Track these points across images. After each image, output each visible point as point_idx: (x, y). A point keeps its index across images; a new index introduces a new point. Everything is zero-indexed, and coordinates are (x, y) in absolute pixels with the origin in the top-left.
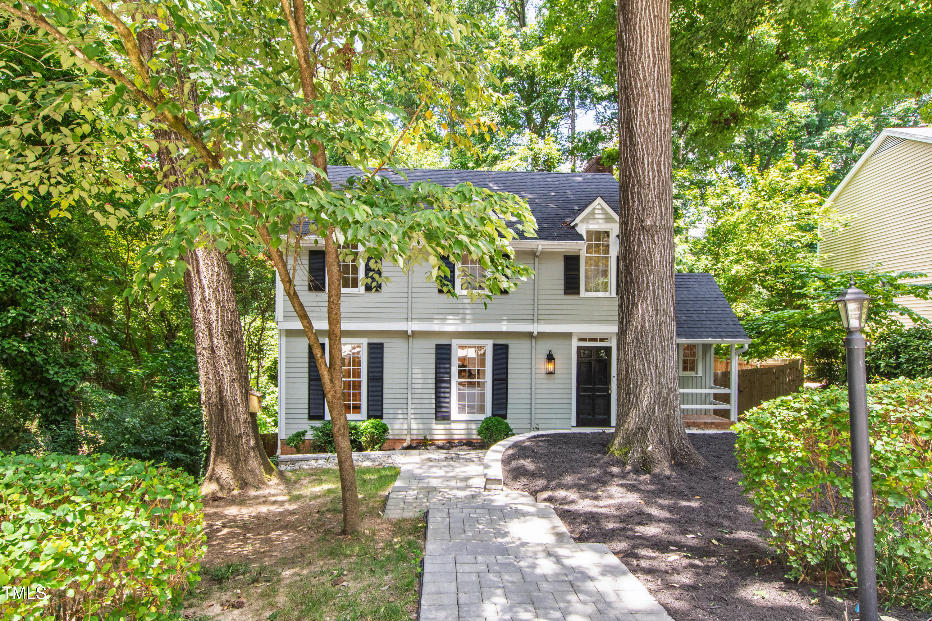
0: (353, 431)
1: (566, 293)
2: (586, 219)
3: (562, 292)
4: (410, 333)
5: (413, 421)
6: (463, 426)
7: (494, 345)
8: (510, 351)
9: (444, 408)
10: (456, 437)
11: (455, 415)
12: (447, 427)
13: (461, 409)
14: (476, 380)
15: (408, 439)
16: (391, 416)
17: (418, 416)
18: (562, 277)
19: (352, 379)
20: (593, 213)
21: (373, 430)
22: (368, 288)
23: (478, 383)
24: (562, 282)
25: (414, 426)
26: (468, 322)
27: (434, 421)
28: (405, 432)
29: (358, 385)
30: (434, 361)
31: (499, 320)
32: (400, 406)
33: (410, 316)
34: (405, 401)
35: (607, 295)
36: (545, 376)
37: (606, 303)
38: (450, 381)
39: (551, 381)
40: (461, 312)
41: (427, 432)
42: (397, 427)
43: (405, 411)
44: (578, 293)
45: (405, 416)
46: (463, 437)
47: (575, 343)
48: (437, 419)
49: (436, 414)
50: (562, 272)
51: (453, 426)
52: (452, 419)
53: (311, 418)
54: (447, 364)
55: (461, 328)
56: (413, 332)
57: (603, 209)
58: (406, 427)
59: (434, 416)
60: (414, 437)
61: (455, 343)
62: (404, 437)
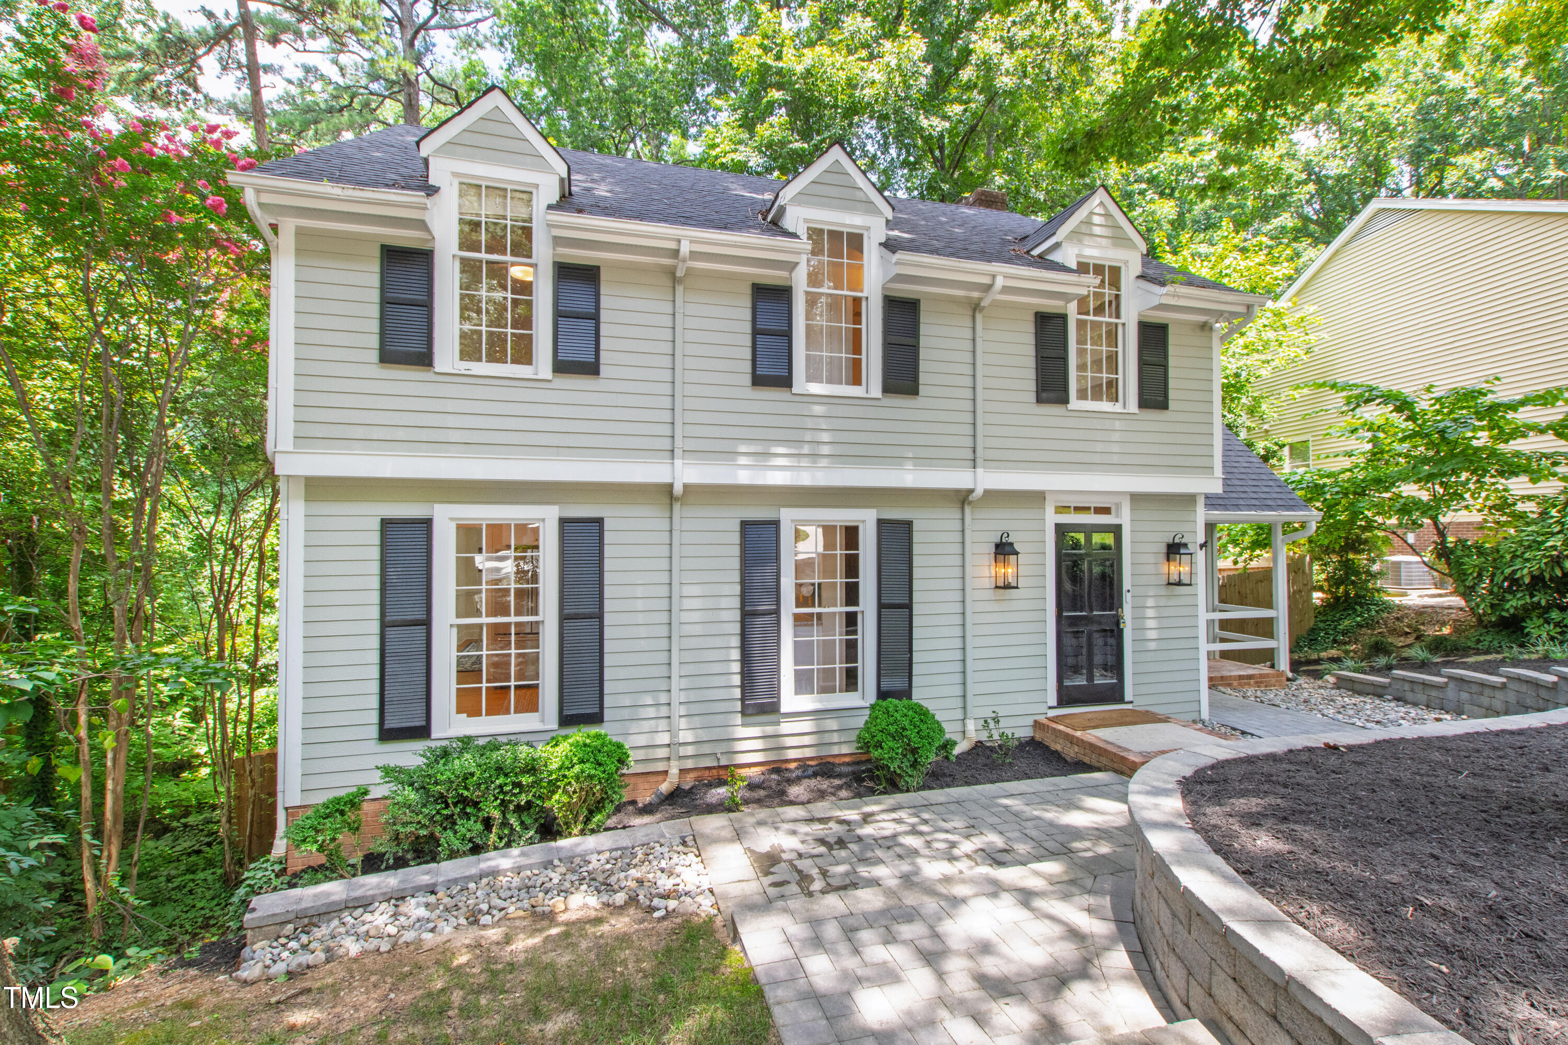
0: (526, 780)
1: (1039, 400)
2: (1076, 234)
3: (1032, 397)
4: (678, 489)
5: (683, 723)
6: (806, 726)
7: (880, 522)
8: (916, 537)
9: (761, 682)
10: (792, 754)
11: (790, 700)
12: (770, 730)
13: (803, 683)
14: (817, 610)
15: (674, 771)
16: (626, 714)
17: (695, 709)
18: (1031, 362)
19: (513, 619)
20: (1088, 222)
21: (589, 768)
22: (561, 367)
23: (819, 615)
24: (1032, 374)
25: (686, 736)
26: (824, 462)
27: (738, 719)
28: (662, 753)
29: (530, 635)
30: (736, 563)
31: (896, 460)
32: (652, 684)
33: (679, 442)
34: (663, 671)
35: (1118, 408)
36: (990, 594)
37: (1118, 425)
38: (777, 612)
39: (1004, 606)
40: (808, 436)
41: (719, 749)
42: (641, 740)
43: (663, 698)
44: (1065, 401)
45: (664, 711)
46: (808, 753)
47: (1052, 518)
48: (743, 713)
49: (743, 699)
50: (1031, 350)
51: (786, 727)
52: (784, 709)
53: (387, 734)
54: (770, 569)
55: (806, 479)
56: (686, 486)
57: (1107, 215)
58: (664, 738)
59: (738, 706)
60: (689, 764)
61: (788, 516)
62: (660, 767)
